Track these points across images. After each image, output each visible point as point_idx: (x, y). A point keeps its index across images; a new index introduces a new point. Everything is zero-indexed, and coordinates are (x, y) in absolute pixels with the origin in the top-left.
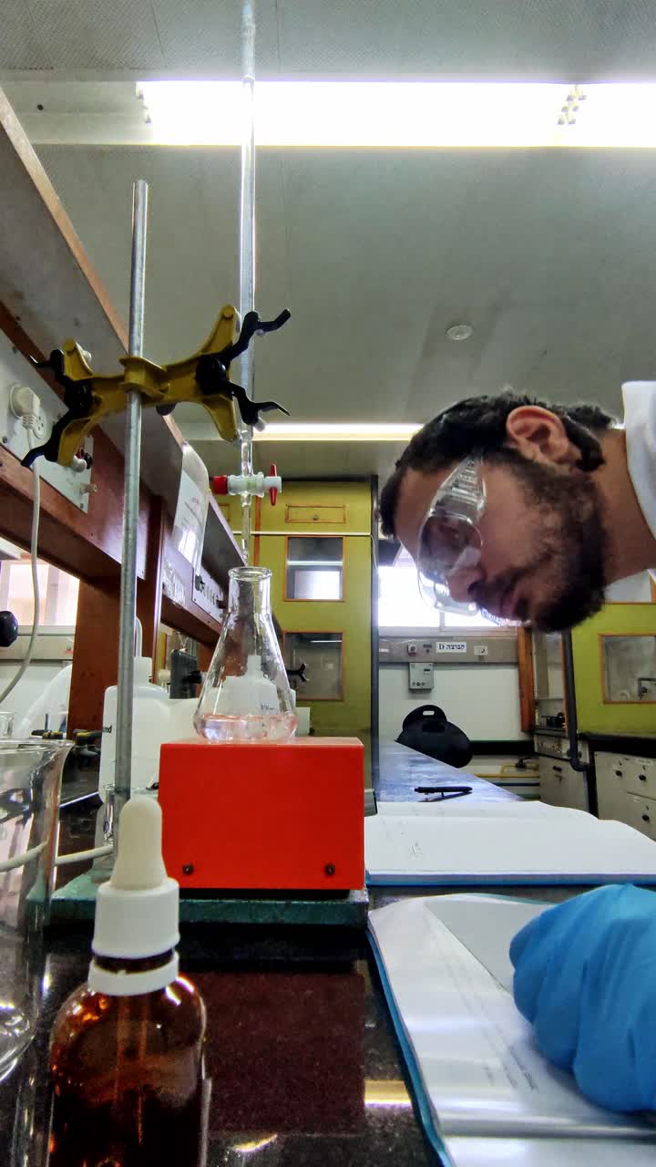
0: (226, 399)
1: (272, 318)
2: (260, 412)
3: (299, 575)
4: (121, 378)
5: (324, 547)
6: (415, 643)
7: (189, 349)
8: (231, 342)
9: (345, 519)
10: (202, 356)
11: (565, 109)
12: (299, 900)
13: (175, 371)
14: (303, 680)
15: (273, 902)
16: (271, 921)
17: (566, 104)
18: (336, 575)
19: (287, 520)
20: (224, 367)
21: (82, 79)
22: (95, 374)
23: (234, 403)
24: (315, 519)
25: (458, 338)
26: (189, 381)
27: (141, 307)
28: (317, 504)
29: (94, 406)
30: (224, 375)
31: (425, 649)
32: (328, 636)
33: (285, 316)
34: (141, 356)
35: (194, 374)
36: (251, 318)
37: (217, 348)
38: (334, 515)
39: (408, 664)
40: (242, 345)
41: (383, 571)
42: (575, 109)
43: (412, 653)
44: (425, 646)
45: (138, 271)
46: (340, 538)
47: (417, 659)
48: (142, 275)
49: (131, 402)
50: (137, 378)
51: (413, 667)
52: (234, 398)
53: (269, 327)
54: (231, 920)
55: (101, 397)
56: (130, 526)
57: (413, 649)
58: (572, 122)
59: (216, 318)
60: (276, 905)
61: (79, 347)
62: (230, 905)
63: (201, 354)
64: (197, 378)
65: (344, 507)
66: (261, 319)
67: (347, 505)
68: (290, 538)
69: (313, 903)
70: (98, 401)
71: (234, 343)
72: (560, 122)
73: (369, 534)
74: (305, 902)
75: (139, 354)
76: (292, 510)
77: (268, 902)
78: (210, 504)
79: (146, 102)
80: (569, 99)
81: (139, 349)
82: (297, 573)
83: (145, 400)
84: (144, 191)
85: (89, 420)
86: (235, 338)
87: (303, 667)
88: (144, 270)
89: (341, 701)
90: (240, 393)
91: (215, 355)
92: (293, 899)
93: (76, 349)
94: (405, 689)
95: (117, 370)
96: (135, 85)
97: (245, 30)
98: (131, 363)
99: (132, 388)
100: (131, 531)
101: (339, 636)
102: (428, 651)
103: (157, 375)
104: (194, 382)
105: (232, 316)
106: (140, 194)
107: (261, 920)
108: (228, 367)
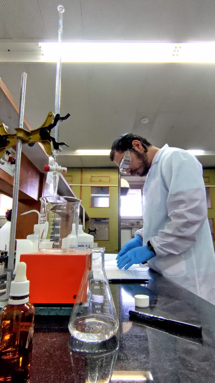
0: (49, 141)
1: (64, 116)
2: (60, 146)
3: (95, 199)
4: (16, 135)
5: (103, 190)
6: (133, 221)
7: (38, 126)
8: (51, 123)
9: (110, 181)
10: (42, 128)
11: (175, 51)
12: (64, 307)
13: (33, 132)
14: (96, 234)
15: (56, 308)
16: (55, 314)
17: (175, 49)
18: (108, 199)
19: (91, 181)
20: (48, 131)
21: (25, 42)
22: (8, 133)
23: (52, 143)
24: (100, 181)
25: (144, 122)
26: (38, 136)
27: (23, 112)
28: (101, 176)
29: (8, 143)
30: (49, 134)
31: (137, 223)
32: (105, 219)
33: (68, 115)
34: (22, 128)
35: (39, 134)
36: (58, 115)
37: (47, 125)
38: (107, 179)
39: (131, 228)
40: (55, 124)
41: (122, 198)
42: (178, 51)
43: (133, 225)
44: (137, 222)
45: (22, 101)
46: (108, 187)
47: (134, 227)
48: (23, 102)
49: (18, 142)
50: (21, 135)
51: (133, 229)
52: (52, 141)
53: (63, 119)
54: (42, 314)
55: (10, 141)
56: (16, 182)
57: (133, 223)
58: (177, 55)
59: (47, 115)
60: (57, 309)
61: (4, 125)
62: (41, 309)
63: (42, 127)
64: (40, 135)
65: (110, 177)
66: (61, 116)
67: (111, 176)
68: (92, 187)
69: (69, 308)
70: (9, 142)
71: (52, 123)
72: (173, 55)
73: (118, 185)
74: (67, 308)
75: (22, 127)
76: (93, 178)
77: (54, 308)
78: (60, 176)
79: (42, 49)
80: (176, 48)
81: (21, 125)
82: (95, 198)
83: (24, 141)
84: (25, 76)
85: (5, 148)
86: (53, 122)
87: (96, 229)
88: (24, 100)
89: (109, 240)
90: (53, 139)
91: (46, 127)
92: (63, 307)
93: (2, 125)
94: (131, 236)
95: (14, 132)
96: (38, 44)
97: (60, 26)
98: (19, 130)
99: (19, 138)
100: (16, 184)
101: (108, 219)
102: (138, 224)
103: (28, 134)
104: (40, 136)
105: (52, 115)
106: (24, 76)
107: (51, 314)
108: (50, 132)
